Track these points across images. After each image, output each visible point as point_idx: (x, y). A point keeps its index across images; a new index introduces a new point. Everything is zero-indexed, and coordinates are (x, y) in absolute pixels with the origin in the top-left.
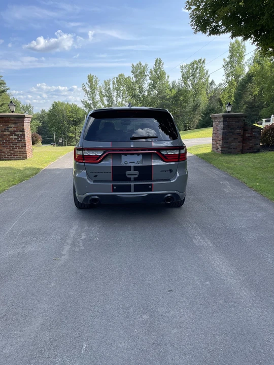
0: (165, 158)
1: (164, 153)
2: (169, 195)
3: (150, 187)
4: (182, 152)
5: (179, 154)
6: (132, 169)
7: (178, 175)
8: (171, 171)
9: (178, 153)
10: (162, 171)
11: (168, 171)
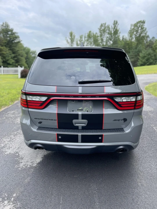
0: (119, 106)
1: (118, 100)
2: (121, 147)
3: (100, 138)
4: (139, 98)
5: (136, 101)
6: (80, 117)
7: (133, 125)
8: (125, 120)
9: (134, 100)
10: (114, 120)
11: (122, 120)
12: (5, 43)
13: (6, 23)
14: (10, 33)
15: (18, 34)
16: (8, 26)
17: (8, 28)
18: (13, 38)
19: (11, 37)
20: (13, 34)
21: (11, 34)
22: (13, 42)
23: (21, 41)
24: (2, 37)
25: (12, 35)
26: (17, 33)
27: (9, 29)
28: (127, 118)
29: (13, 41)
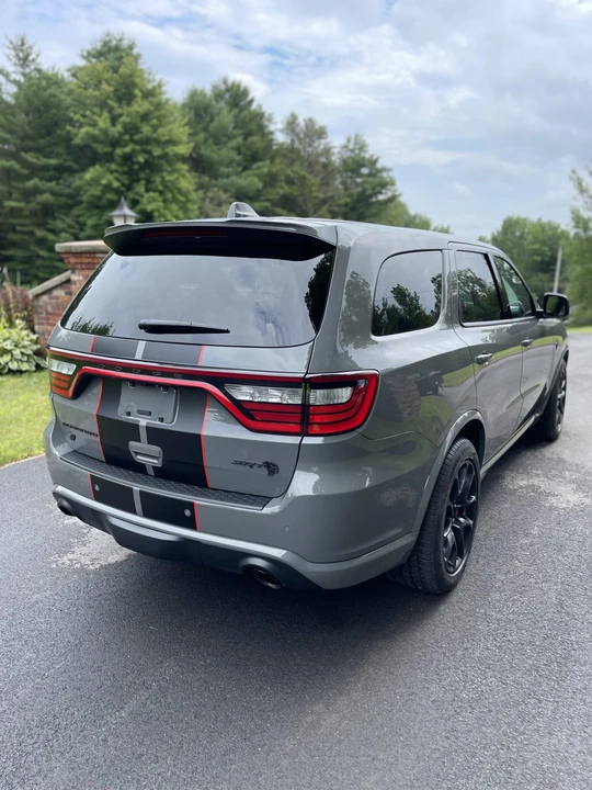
0: (247, 414)
3: (189, 513)
6: (143, 435)
8: (271, 468)
10: (236, 463)
11: (260, 466)
12: (346, 205)
13: (357, 136)
14: (365, 171)
15: (391, 174)
16: (362, 148)
17: (362, 154)
18: (374, 188)
19: (367, 186)
20: (375, 173)
21: (369, 175)
22: (374, 200)
23: (399, 195)
24: (340, 187)
25: (370, 179)
26: (389, 170)
27: (363, 159)
28: (277, 462)
29: (370, 196)
